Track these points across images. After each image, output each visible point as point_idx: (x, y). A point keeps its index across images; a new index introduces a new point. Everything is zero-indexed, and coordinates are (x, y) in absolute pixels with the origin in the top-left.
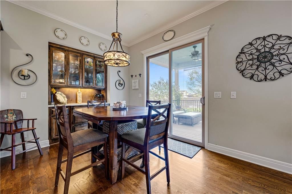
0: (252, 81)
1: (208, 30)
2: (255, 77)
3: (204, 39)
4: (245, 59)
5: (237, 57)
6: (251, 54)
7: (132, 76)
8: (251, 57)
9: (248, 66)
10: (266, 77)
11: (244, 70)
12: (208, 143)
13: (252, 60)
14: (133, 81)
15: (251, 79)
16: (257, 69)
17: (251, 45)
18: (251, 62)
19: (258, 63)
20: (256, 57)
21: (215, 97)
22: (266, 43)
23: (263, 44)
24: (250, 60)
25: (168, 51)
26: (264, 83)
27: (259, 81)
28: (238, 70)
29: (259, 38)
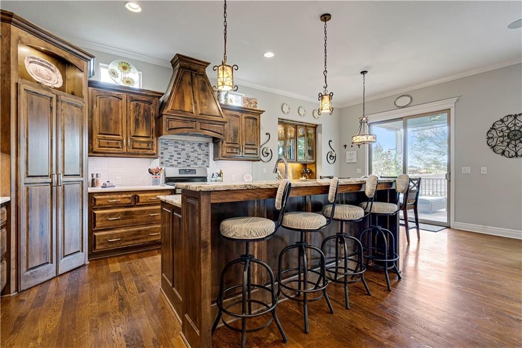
0: (503, 157)
1: (455, 101)
2: (506, 153)
3: (450, 109)
4: (495, 135)
5: (488, 132)
6: (502, 131)
7: (345, 146)
8: (501, 134)
9: (498, 142)
10: (516, 153)
11: (495, 146)
12: (455, 221)
13: (503, 136)
14: (348, 153)
15: (502, 155)
16: (508, 145)
17: (503, 122)
18: (501, 139)
19: (508, 140)
20: (507, 134)
21: (463, 173)
22: (517, 121)
23: (514, 122)
24: (501, 137)
25: (402, 118)
26: (515, 159)
27: (510, 157)
28: (489, 145)
29: (511, 116)
